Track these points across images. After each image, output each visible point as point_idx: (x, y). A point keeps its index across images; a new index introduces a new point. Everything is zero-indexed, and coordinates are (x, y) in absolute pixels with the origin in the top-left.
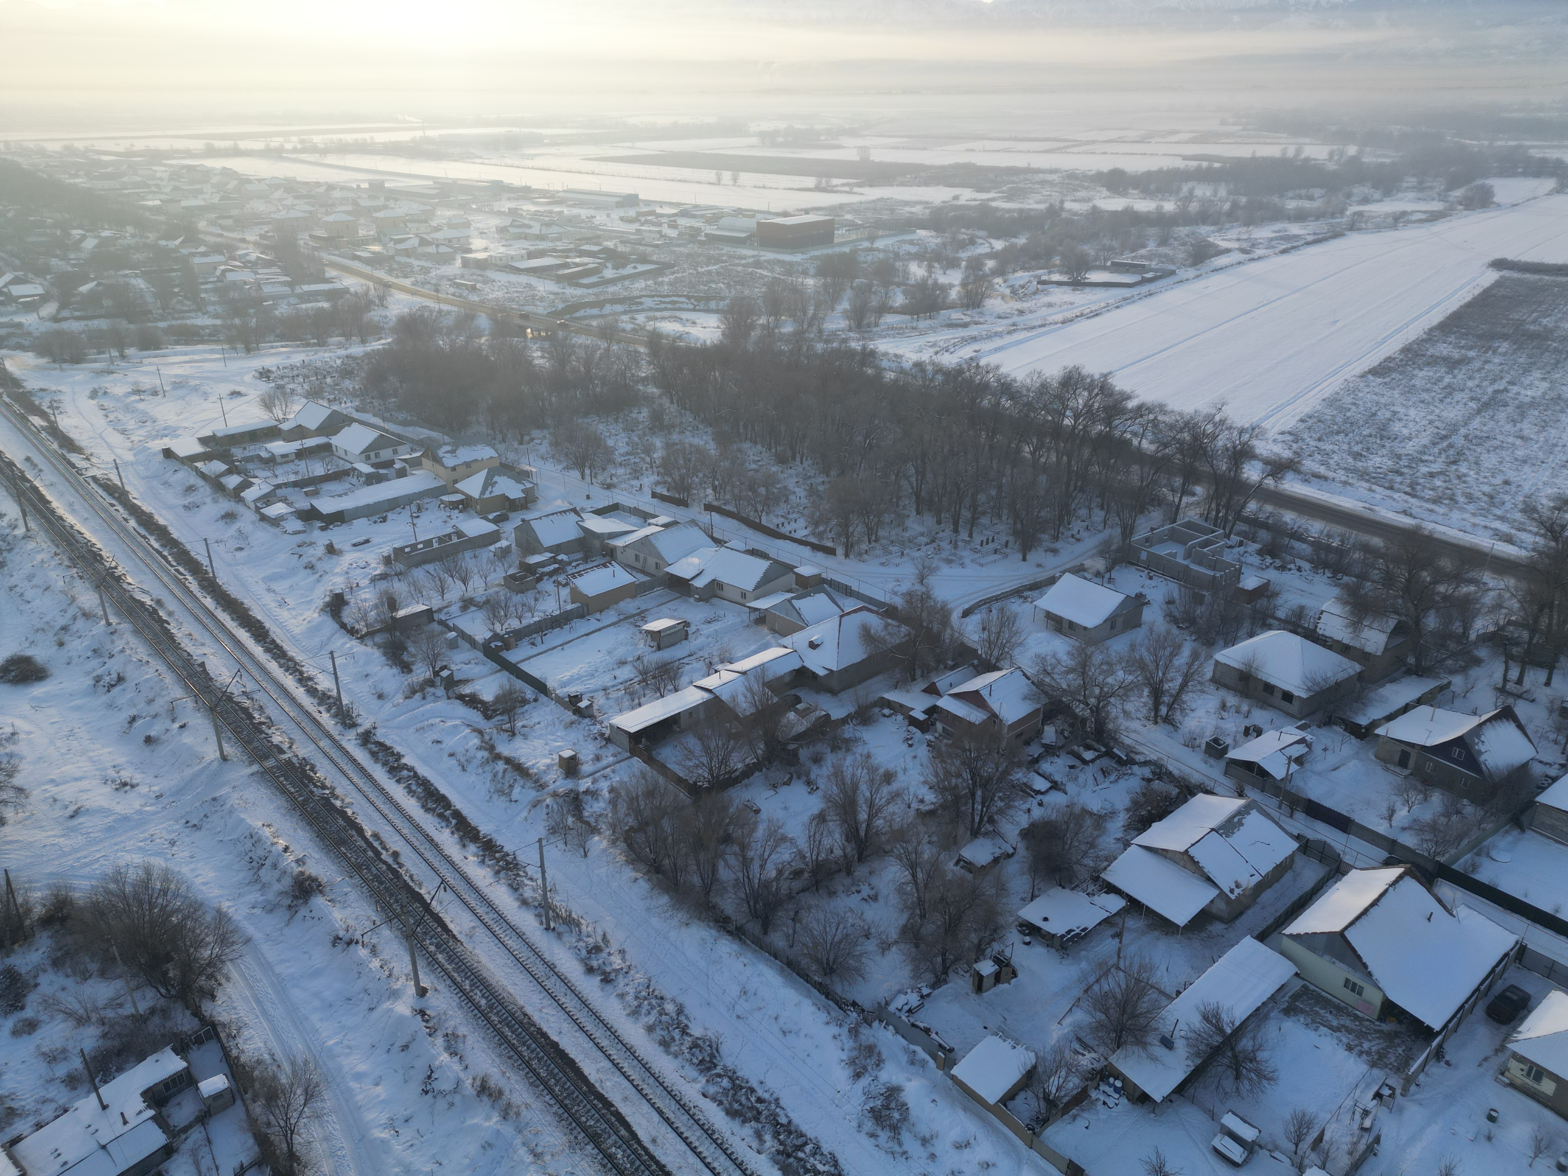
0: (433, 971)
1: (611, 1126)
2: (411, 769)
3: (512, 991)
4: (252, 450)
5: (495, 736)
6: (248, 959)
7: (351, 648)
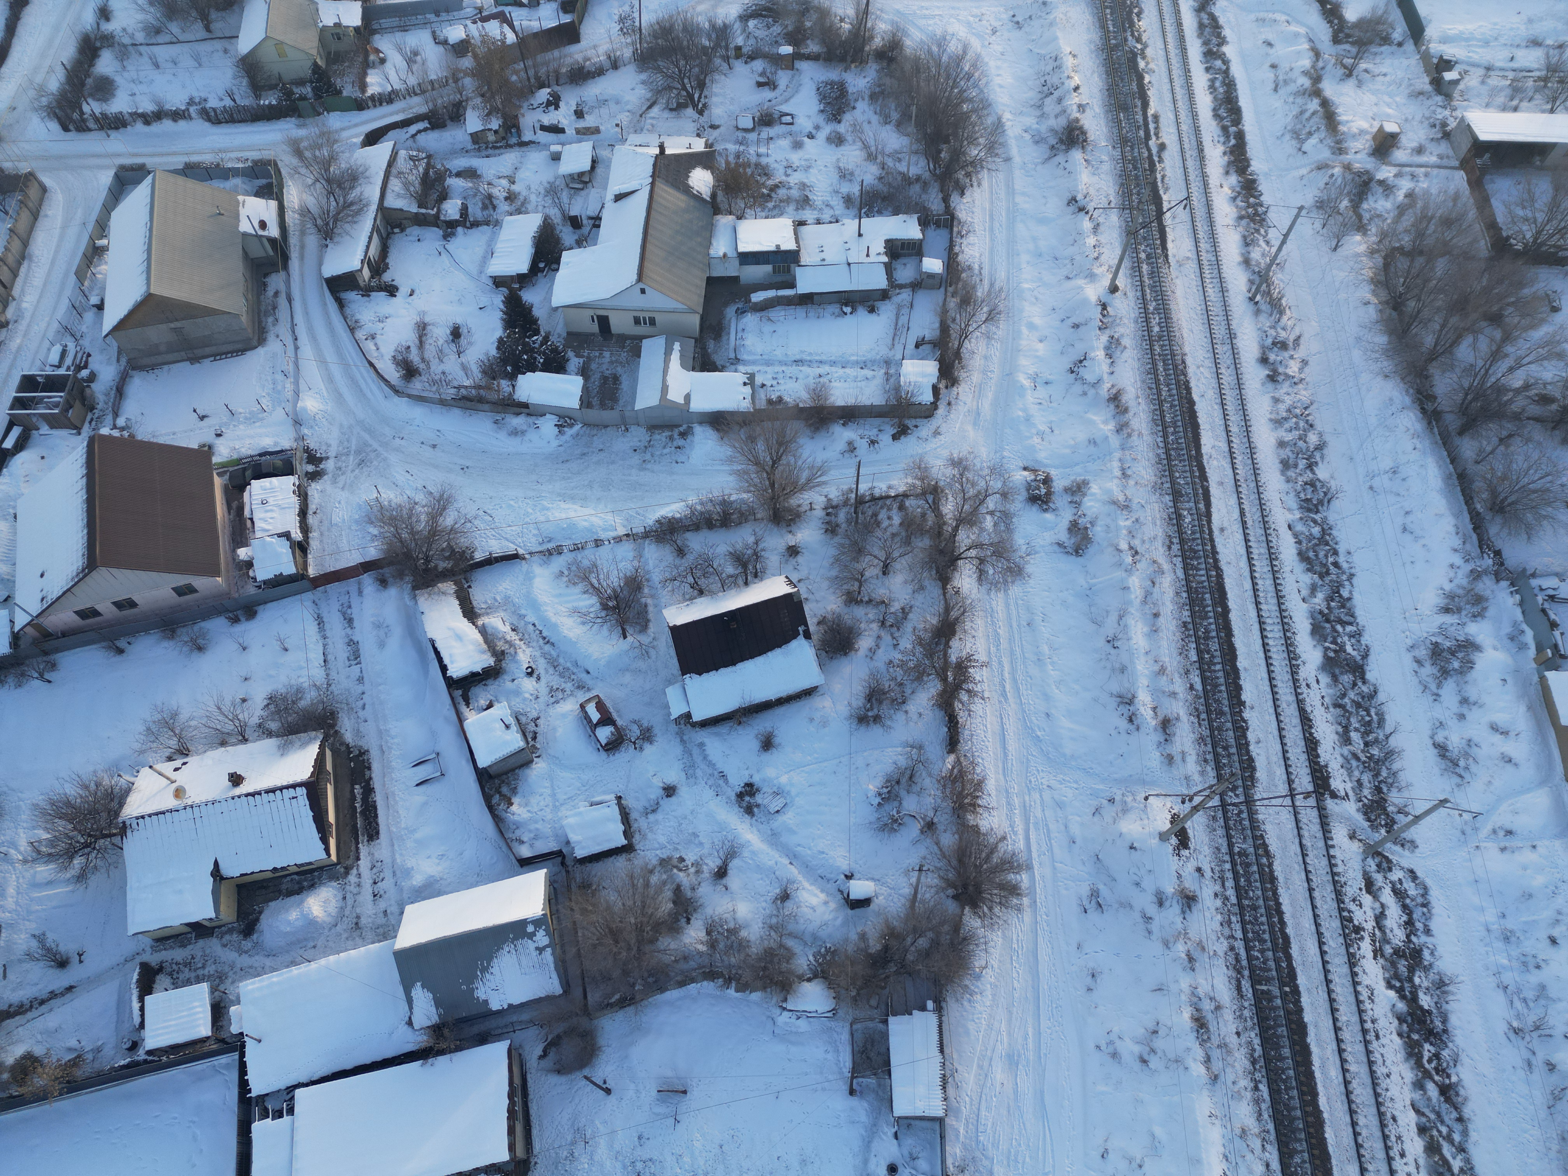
0: (1133, 277)
1: (1196, 495)
2: (1226, 62)
5: (1329, 67)
6: (1001, 176)
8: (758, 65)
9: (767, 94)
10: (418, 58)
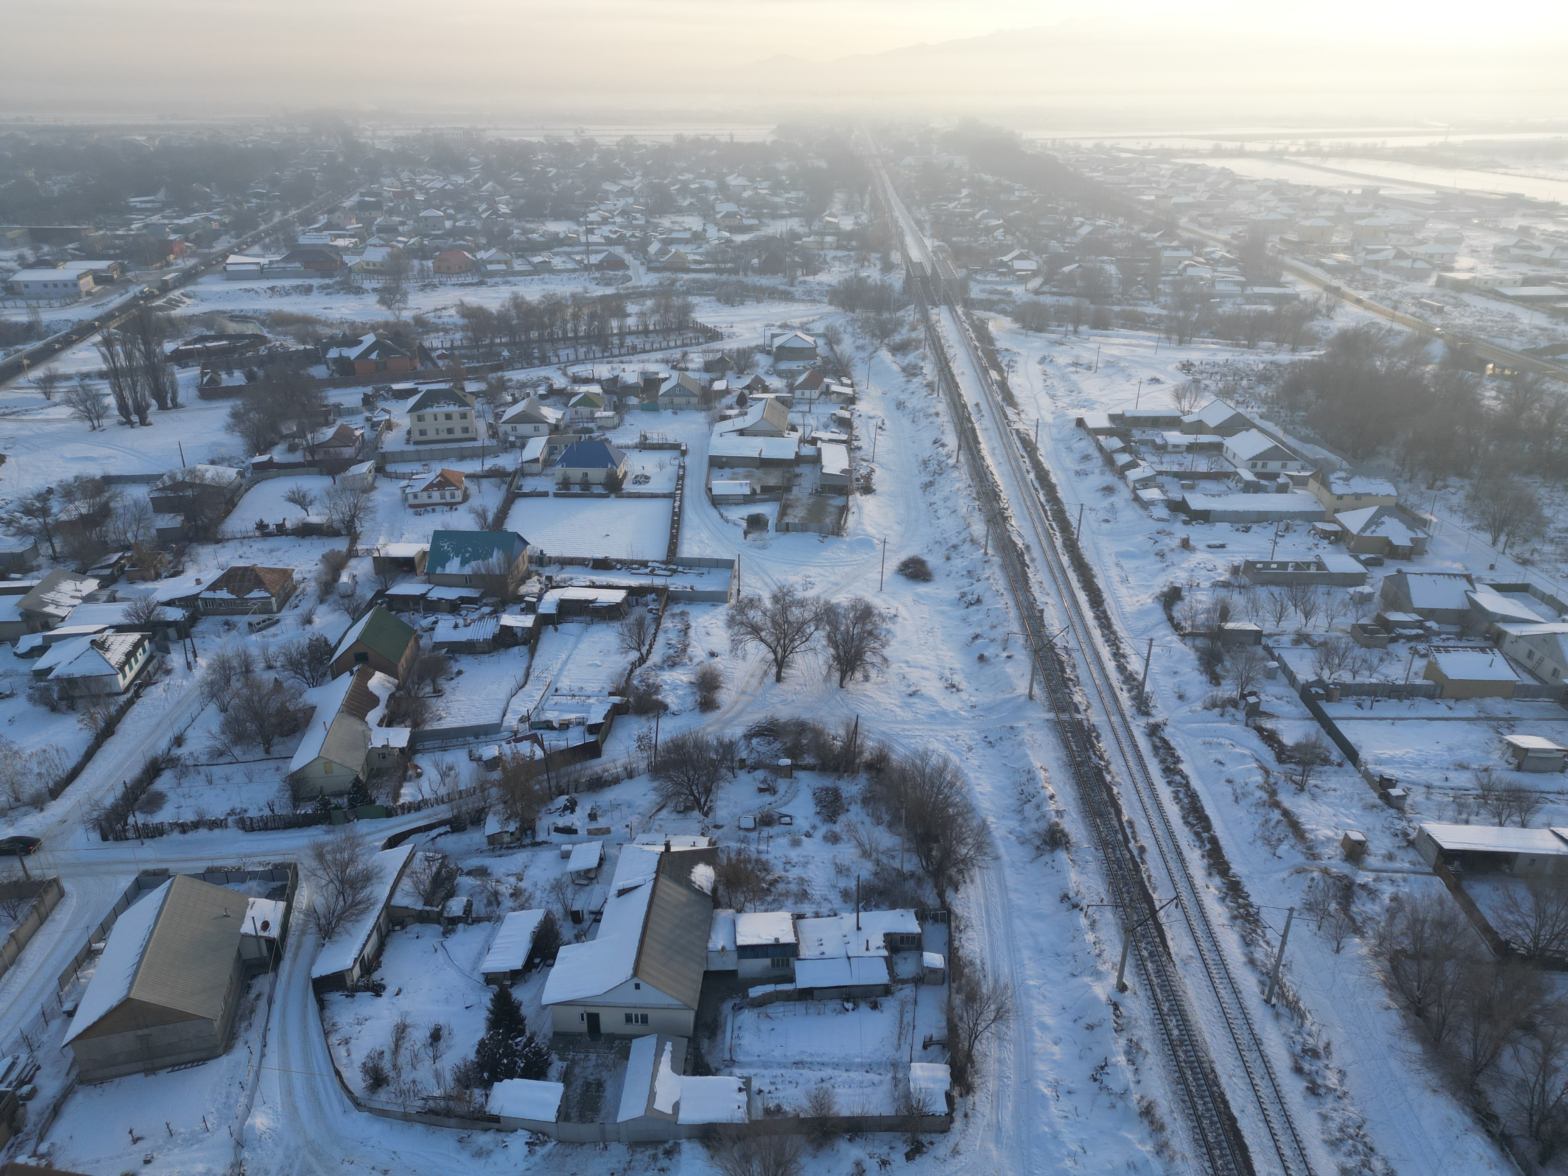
0: (1139, 975)
2: (1185, 777)
3: (1208, 1040)
4: (1151, 434)
5: (1281, 782)
6: (992, 873)
7: (1171, 642)
8: (760, 774)
9: (767, 798)
10: (453, 772)
